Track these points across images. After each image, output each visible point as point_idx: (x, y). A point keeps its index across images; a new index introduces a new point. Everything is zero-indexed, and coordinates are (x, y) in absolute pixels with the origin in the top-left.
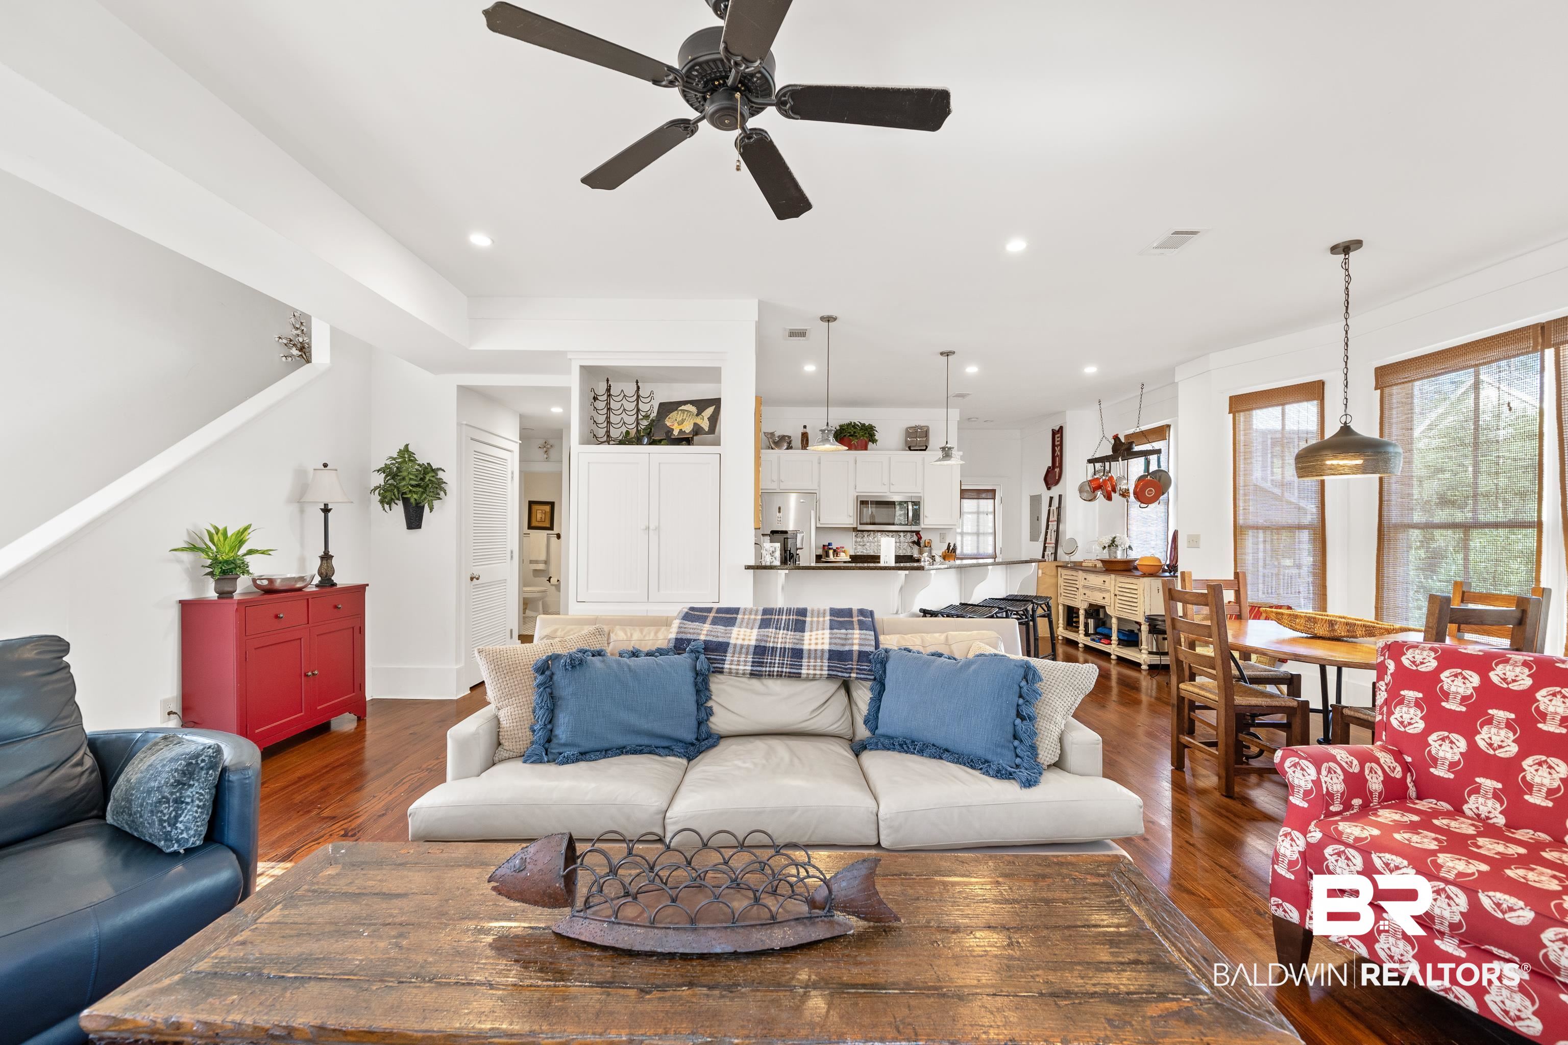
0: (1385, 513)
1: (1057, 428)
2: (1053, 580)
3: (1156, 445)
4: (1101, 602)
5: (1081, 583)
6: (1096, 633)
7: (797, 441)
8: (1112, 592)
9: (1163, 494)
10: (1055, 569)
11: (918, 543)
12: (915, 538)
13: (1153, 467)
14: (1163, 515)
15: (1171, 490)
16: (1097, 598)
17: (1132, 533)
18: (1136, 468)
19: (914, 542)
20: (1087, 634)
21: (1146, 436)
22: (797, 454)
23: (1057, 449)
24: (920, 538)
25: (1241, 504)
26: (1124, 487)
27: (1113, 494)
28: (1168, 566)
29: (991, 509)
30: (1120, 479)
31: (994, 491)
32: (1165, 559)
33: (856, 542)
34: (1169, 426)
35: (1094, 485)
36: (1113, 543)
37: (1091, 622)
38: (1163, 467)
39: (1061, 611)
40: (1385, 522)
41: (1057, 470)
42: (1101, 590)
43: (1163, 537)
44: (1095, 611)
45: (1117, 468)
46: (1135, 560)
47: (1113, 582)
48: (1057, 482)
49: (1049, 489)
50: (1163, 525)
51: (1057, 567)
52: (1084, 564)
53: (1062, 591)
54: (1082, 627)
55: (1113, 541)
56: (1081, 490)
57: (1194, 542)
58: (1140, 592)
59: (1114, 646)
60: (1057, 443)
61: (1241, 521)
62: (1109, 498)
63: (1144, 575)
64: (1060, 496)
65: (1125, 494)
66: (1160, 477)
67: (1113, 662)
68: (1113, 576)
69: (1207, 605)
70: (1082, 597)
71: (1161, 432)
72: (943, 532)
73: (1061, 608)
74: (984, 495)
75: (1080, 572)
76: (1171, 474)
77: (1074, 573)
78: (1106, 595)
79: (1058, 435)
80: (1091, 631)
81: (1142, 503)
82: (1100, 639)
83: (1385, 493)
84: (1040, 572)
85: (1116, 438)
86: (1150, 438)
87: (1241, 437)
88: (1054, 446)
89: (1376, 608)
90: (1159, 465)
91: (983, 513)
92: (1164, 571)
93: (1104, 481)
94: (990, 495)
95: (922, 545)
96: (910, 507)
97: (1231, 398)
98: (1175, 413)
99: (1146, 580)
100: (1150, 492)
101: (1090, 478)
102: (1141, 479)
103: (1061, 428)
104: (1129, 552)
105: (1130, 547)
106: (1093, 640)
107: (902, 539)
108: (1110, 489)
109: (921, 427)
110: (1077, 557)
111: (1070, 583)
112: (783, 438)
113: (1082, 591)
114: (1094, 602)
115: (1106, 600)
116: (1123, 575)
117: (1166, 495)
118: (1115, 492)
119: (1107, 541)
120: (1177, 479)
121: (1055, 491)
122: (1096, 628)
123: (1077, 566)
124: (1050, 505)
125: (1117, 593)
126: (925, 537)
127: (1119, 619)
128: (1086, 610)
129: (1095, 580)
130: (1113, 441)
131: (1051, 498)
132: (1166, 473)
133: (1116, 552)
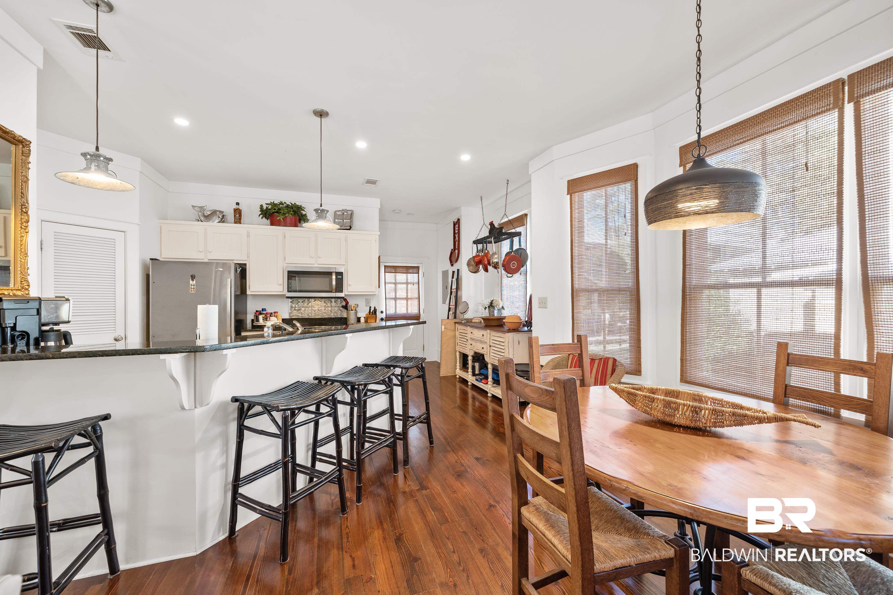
0: (687, 276)
1: (456, 221)
2: (451, 334)
3: (518, 230)
4: (481, 351)
5: (469, 336)
6: (480, 374)
7: (231, 216)
8: (488, 343)
9: (523, 266)
10: (453, 324)
11: (346, 307)
12: (344, 303)
13: (516, 247)
14: (523, 282)
15: (528, 263)
16: (479, 348)
17: (505, 297)
18: (505, 246)
19: (343, 307)
20: (474, 374)
21: (511, 222)
22: (230, 227)
23: (457, 236)
24: (347, 303)
25: (576, 271)
26: (496, 260)
27: (489, 267)
28: (526, 322)
29: (416, 281)
30: (494, 254)
31: (418, 268)
32: (524, 317)
33: (292, 307)
34: (526, 215)
35: (477, 259)
36: (491, 305)
37: (477, 365)
38: (523, 246)
39: (458, 357)
40: (688, 284)
41: (457, 251)
42: (481, 342)
43: (522, 299)
44: (479, 358)
45: (492, 248)
46: (504, 318)
47: (489, 335)
48: (457, 260)
49: (452, 265)
50: (523, 290)
51: (455, 323)
52: (473, 321)
53: (458, 341)
54: (470, 370)
55: (491, 303)
56: (469, 264)
57: (543, 303)
58: (506, 344)
59: (490, 386)
60: (456, 232)
61: (576, 286)
62: (486, 270)
63: (509, 331)
64: (458, 270)
65: (496, 266)
66: (521, 254)
67: (490, 399)
68: (488, 331)
69: (553, 409)
70: (469, 347)
71: (521, 220)
72: (367, 297)
73: (458, 354)
74: (411, 271)
75: (469, 327)
76: (528, 251)
77: (465, 328)
78: (484, 346)
79: (457, 224)
80: (477, 372)
81: (508, 273)
82: (481, 379)
83: (687, 258)
84: (443, 327)
85: (492, 224)
86: (515, 224)
87: (576, 215)
88: (454, 233)
89: (682, 360)
90: (520, 245)
91: (411, 283)
92: (524, 326)
93: (483, 256)
94: (415, 270)
95: (349, 309)
96: (334, 277)
97: (569, 181)
98: (529, 206)
99: (510, 335)
100: (514, 265)
101: (474, 255)
102: (508, 254)
103: (459, 220)
104: (503, 311)
105: (503, 308)
106: (477, 380)
107: (333, 304)
108: (486, 263)
109: (347, 211)
110: (468, 315)
111: (463, 335)
112: (214, 213)
113: (470, 342)
114: (477, 351)
115: (485, 350)
116: (495, 331)
117: (524, 268)
118: (490, 265)
119: (487, 303)
120: (531, 253)
121: (455, 268)
122: (480, 369)
123: (469, 323)
124: (453, 278)
125: (492, 344)
126: (352, 303)
127: (493, 365)
128: (473, 356)
129: (478, 333)
130: (489, 227)
131: (454, 272)
132: (525, 250)
133: (493, 312)
